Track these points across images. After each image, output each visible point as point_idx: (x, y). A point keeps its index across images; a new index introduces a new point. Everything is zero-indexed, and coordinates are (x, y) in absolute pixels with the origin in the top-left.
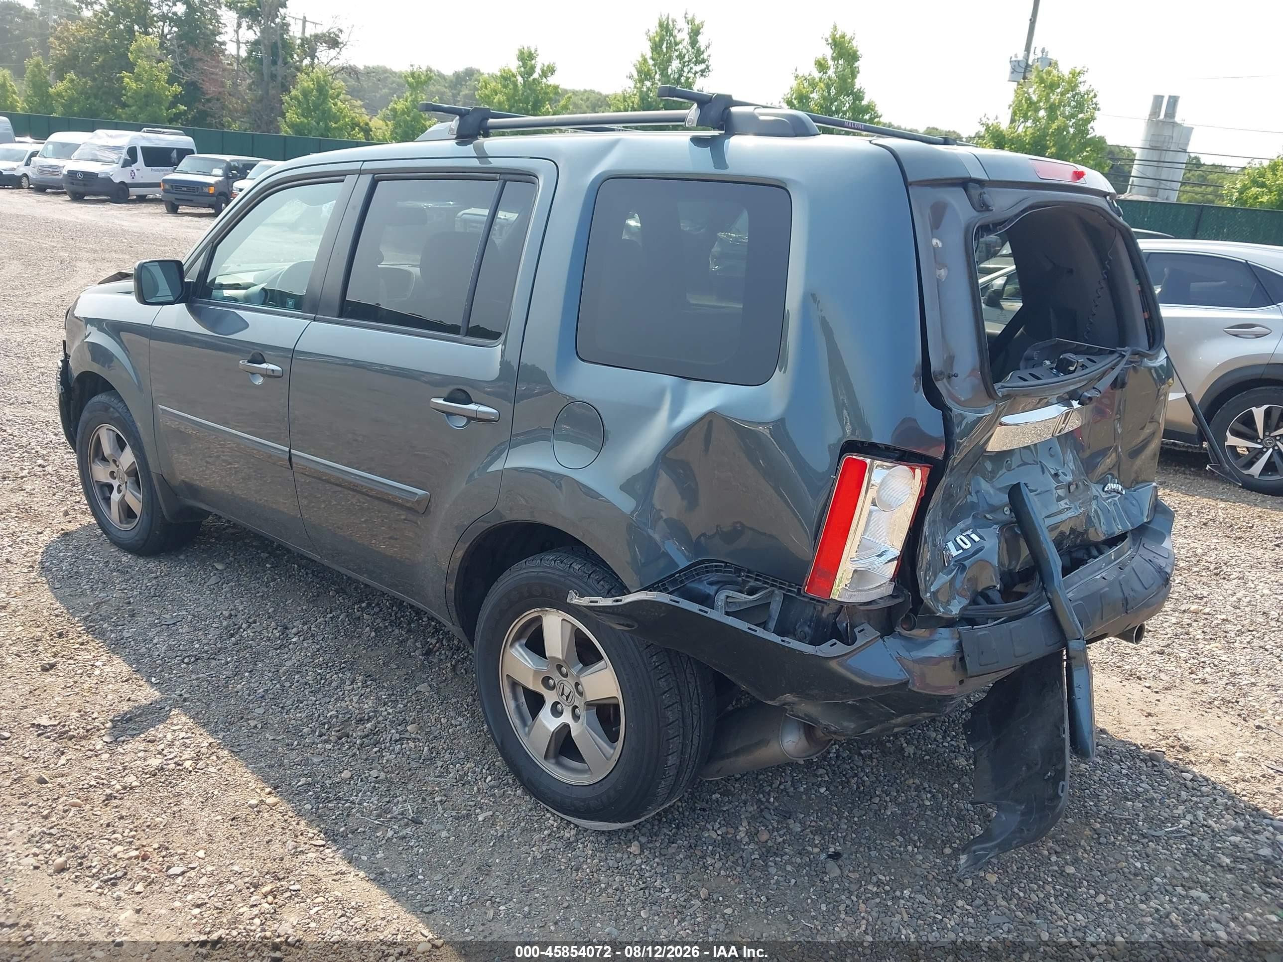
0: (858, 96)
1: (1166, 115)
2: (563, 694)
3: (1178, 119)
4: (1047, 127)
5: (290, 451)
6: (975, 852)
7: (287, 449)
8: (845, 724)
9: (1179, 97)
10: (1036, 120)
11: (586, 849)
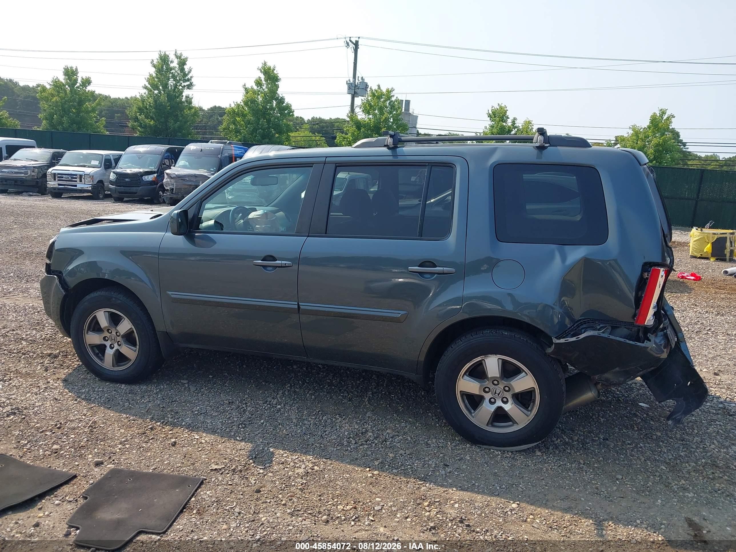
0: (281, 101)
1: (405, 110)
2: (495, 393)
3: (411, 111)
4: (380, 119)
5: (298, 304)
6: (675, 418)
7: (297, 303)
8: (620, 379)
9: (410, 101)
10: (375, 115)
11: (521, 459)
